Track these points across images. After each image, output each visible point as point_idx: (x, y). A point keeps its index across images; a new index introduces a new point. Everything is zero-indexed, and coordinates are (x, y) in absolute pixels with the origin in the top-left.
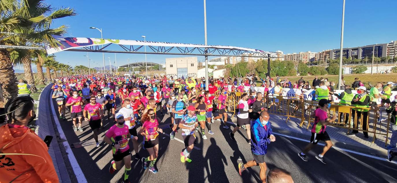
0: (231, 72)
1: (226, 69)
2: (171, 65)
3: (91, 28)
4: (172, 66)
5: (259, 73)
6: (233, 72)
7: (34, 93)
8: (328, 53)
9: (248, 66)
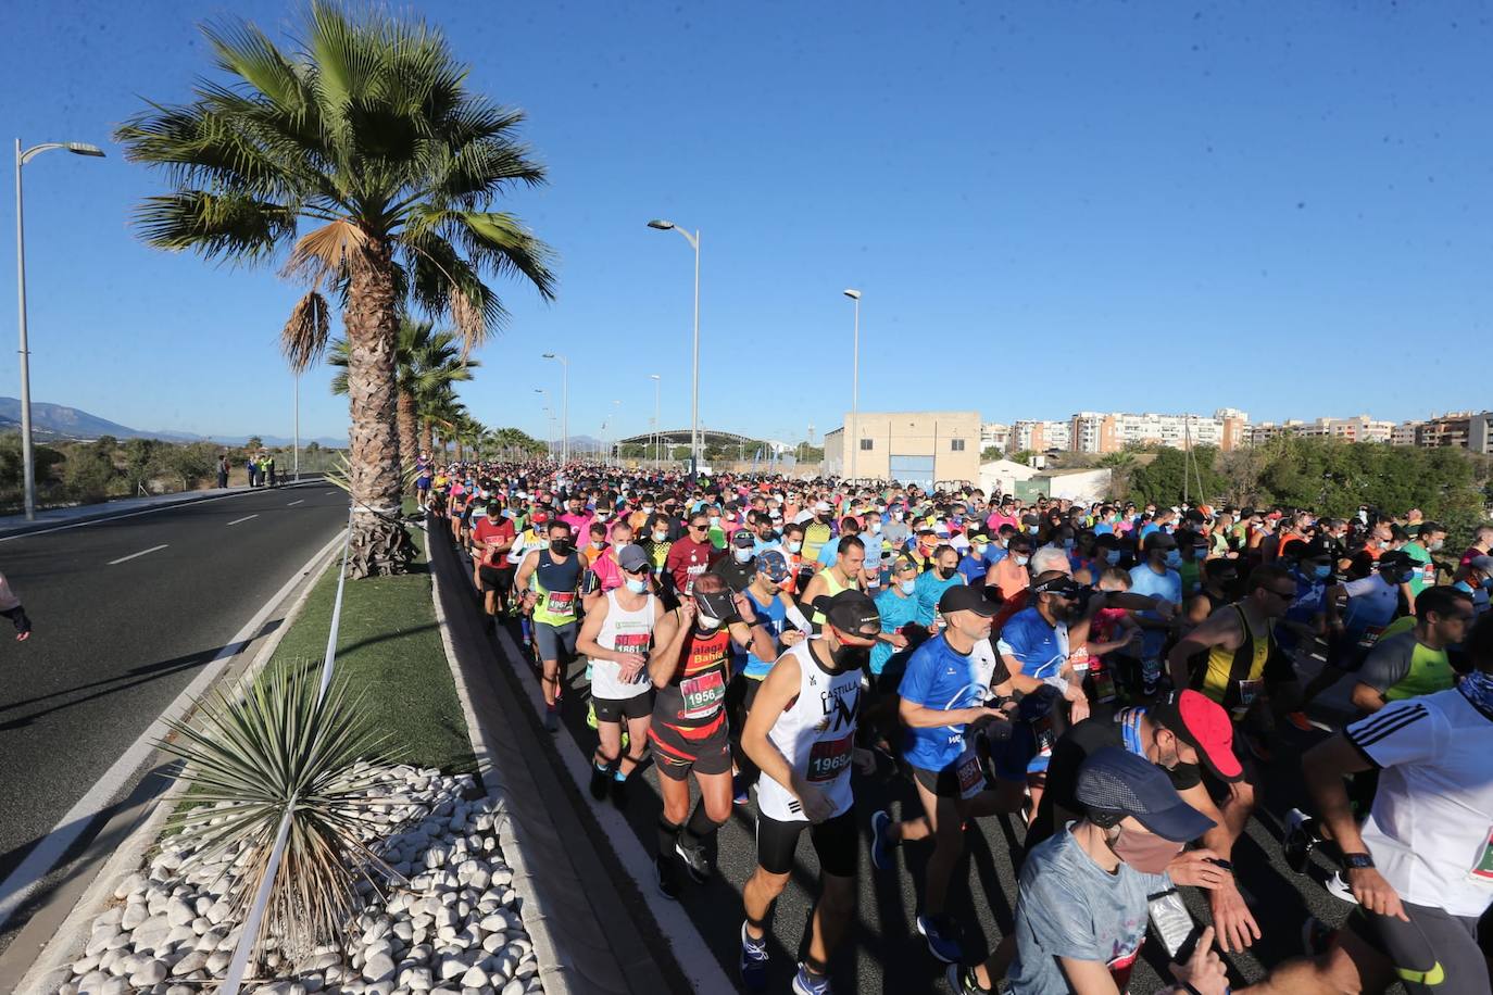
0: (1132, 485)
1: (1109, 471)
2: (863, 442)
3: (653, 225)
4: (867, 445)
5: (1280, 495)
6: (1146, 487)
7: (394, 572)
8: (1460, 425)
9: (1218, 463)
